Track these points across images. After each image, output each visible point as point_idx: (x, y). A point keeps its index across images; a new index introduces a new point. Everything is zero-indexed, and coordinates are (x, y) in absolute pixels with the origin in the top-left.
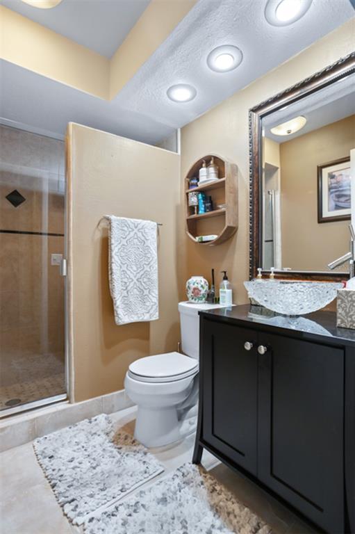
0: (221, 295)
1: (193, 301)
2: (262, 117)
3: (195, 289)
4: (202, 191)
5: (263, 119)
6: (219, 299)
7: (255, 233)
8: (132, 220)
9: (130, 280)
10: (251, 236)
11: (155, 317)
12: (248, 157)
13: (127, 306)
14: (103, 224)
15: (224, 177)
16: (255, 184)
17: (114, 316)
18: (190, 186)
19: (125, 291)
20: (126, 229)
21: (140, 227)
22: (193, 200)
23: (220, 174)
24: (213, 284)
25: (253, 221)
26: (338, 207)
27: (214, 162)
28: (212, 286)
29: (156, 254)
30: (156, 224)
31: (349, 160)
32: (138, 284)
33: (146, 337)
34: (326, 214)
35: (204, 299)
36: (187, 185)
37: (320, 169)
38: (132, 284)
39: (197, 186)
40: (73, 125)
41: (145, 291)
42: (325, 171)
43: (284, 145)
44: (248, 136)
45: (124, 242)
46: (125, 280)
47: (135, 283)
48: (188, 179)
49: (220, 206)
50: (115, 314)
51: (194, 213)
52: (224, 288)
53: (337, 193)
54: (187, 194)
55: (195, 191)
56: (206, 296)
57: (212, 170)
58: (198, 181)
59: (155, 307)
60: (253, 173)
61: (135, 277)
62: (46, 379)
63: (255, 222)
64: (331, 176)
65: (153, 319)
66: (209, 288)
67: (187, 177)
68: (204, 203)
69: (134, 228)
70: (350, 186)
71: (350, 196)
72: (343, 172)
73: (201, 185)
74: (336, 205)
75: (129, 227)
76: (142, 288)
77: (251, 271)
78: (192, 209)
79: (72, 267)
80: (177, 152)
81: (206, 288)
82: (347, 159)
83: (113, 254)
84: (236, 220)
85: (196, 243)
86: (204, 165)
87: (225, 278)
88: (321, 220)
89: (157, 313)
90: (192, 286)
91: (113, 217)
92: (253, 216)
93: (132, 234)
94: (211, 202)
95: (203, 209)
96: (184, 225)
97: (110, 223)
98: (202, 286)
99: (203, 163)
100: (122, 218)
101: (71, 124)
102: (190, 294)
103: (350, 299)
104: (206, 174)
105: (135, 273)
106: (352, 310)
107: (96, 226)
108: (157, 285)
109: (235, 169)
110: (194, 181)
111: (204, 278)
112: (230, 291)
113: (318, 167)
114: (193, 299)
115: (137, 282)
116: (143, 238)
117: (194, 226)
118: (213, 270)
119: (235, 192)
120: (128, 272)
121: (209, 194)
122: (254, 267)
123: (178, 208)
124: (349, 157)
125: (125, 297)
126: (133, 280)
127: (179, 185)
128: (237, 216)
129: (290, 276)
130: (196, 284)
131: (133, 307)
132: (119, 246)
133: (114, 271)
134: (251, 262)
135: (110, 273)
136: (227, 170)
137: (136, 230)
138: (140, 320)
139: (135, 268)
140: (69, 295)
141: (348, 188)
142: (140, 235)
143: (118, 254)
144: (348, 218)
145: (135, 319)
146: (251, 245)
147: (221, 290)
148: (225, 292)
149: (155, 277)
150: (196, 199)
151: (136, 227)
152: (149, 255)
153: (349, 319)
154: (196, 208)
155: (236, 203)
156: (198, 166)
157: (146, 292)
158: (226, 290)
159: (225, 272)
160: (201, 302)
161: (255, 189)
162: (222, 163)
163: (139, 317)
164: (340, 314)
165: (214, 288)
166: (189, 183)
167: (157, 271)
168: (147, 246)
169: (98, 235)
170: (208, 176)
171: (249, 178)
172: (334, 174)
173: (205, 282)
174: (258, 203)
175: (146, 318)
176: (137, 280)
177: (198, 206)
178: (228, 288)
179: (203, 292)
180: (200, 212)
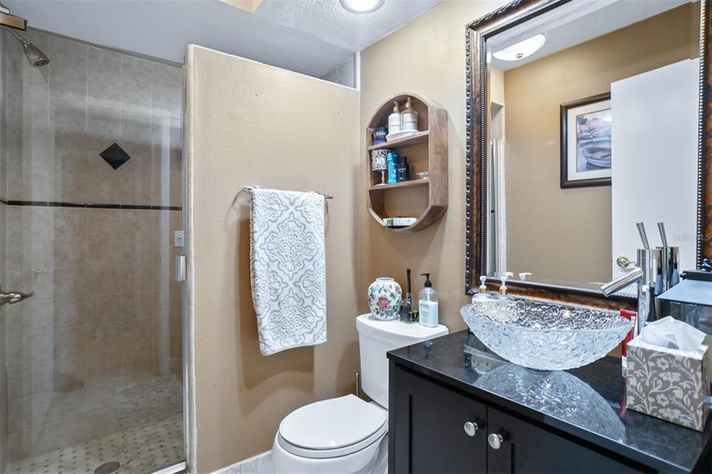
0: (421, 310)
1: (378, 316)
2: (486, 37)
3: (381, 299)
4: (392, 149)
5: (488, 40)
6: (418, 313)
7: (475, 219)
8: (287, 193)
9: (283, 285)
10: (469, 223)
11: (322, 338)
12: (465, 99)
13: (279, 324)
14: (242, 200)
15: (427, 129)
16: (475, 142)
17: (258, 343)
18: (374, 139)
19: (276, 303)
20: (276, 207)
21: (298, 203)
22: (379, 162)
23: (420, 124)
24: (410, 291)
25: (472, 199)
26: (590, 167)
27: (412, 105)
28: (407, 294)
29: (323, 244)
30: (323, 197)
31: (609, 98)
32: (296, 290)
33: (309, 367)
34: (573, 175)
35: (395, 314)
36: (371, 138)
37: (564, 110)
38: (286, 291)
39: (386, 141)
40: (194, 48)
41: (305, 300)
42: (573, 114)
43: (511, 74)
44: (464, 65)
45: (273, 227)
46: (276, 286)
47: (291, 289)
48: (372, 130)
49: (421, 174)
50: (260, 340)
51: (381, 182)
52: (426, 299)
53: (590, 146)
54: (370, 152)
55: (382, 148)
56: (398, 309)
57: (408, 117)
58: (387, 133)
59: (321, 324)
60: (472, 125)
61: (291, 280)
62: (161, 423)
63: (475, 201)
64: (581, 121)
65: (319, 342)
66: (403, 297)
67: (370, 127)
68: (396, 167)
69: (288, 205)
70: (610, 136)
71: (610, 150)
72: (598, 115)
73: (391, 139)
74: (588, 163)
75: (280, 203)
76: (301, 295)
77: (469, 277)
78: (377, 176)
79: (193, 269)
80: (355, 87)
81: (399, 296)
82: (606, 97)
83: (257, 246)
84: (445, 197)
85: (384, 227)
86: (395, 109)
87: (428, 284)
88: (565, 184)
89: (325, 333)
90: (377, 295)
91: (257, 191)
92: (472, 192)
93: (286, 215)
94: (407, 166)
95: (394, 176)
96: (365, 198)
97: (252, 199)
98: (392, 295)
99: (394, 106)
100: (271, 191)
101: (192, 47)
102: (374, 306)
103: (651, 364)
104: (398, 124)
105: (291, 273)
106: (657, 385)
107: (231, 203)
108: (324, 290)
109: (444, 117)
110: (380, 134)
111: (396, 281)
112: (435, 304)
113: (561, 107)
114: (378, 313)
115: (293, 287)
116: (303, 220)
117: (380, 202)
118: (409, 271)
119: (443, 152)
120: (280, 273)
121: (404, 153)
122: (474, 271)
123: (356, 172)
124: (609, 93)
125: (275, 311)
126: (288, 285)
127: (359, 138)
128: (447, 188)
129: (532, 290)
130: (382, 292)
131: (288, 325)
132: (266, 234)
133: (258, 273)
134: (468, 263)
135: (252, 275)
136: (432, 119)
137: (292, 209)
138: (299, 344)
139: (290, 266)
140: (189, 311)
141: (607, 138)
142: (297, 215)
143: (265, 246)
144: (607, 183)
145: (290, 344)
146: (469, 237)
147: (421, 302)
148: (427, 306)
149: (321, 278)
150: (383, 160)
151: (292, 204)
152: (312, 246)
153: (651, 400)
154: (383, 173)
155: (445, 169)
156: (386, 110)
157: (308, 302)
158: (430, 303)
159: (428, 275)
160: (392, 317)
161: (475, 149)
162: (425, 107)
163: (296, 341)
164: (632, 387)
165: (410, 297)
166: (373, 136)
167: (324, 270)
168: (309, 232)
169: (235, 217)
170: (401, 127)
171: (465, 132)
172: (585, 117)
173: (397, 289)
174: (480, 171)
175: (308, 341)
176: (294, 284)
177: (386, 171)
178: (432, 299)
179: (393, 303)
180: (390, 181)
